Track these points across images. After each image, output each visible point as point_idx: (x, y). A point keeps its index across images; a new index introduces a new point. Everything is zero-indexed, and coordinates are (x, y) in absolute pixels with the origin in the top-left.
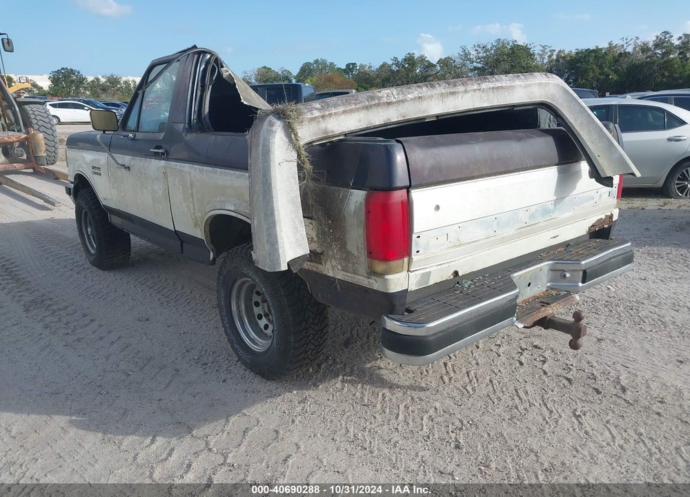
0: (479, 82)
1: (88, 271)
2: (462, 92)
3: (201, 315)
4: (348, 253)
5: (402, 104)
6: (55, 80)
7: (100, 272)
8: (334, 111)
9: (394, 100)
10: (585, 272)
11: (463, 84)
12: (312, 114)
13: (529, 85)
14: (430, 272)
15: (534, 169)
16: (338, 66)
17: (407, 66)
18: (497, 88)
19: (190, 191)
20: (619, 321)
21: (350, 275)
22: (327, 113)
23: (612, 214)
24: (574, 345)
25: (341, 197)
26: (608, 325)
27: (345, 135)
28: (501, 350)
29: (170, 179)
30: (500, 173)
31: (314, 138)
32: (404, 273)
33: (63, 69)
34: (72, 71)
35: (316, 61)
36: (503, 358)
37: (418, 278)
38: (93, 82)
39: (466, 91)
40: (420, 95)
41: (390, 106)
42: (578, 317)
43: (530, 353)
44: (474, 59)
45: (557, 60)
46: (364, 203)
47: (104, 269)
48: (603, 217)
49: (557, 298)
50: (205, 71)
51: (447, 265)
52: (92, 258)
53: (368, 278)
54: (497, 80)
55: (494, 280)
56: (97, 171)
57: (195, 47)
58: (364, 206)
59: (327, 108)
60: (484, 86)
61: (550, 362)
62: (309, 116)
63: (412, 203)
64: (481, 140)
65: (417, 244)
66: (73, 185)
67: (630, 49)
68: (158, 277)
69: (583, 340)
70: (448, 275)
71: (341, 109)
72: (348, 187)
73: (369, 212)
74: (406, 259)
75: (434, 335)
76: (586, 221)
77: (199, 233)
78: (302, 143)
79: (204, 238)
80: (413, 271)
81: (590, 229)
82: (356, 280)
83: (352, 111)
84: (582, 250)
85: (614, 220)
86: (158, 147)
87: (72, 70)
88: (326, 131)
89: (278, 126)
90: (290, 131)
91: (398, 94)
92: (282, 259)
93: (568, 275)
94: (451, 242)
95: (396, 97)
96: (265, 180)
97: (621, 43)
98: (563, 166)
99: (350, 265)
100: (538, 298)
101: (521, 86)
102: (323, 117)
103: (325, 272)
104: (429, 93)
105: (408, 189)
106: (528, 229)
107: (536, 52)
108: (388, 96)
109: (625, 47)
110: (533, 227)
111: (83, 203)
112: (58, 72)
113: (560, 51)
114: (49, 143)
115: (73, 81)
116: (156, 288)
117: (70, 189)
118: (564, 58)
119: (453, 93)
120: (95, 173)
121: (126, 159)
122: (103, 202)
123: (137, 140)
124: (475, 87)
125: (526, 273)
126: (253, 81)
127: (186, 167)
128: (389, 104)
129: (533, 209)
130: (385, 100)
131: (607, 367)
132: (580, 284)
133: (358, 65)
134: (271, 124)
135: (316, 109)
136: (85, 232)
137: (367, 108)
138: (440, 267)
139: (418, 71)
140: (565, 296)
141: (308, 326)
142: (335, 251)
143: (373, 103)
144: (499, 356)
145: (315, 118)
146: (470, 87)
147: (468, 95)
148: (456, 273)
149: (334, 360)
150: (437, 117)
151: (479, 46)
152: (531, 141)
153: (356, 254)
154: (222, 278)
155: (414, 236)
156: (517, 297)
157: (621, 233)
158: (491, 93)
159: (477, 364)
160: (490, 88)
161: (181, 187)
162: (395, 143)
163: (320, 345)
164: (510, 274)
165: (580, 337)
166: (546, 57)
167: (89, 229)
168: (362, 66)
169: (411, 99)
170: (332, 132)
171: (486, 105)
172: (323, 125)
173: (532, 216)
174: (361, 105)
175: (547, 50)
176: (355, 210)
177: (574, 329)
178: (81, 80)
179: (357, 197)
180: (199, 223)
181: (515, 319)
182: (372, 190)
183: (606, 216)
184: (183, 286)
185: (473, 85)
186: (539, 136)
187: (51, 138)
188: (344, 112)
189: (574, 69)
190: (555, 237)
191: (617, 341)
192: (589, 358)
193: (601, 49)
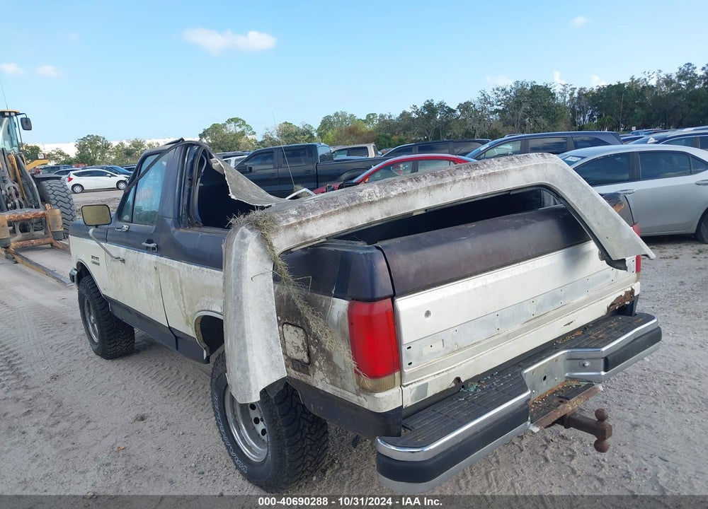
0: (469, 171)
1: (92, 361)
2: (450, 183)
3: (202, 410)
4: (335, 366)
5: (385, 203)
6: (82, 148)
7: (104, 361)
8: (311, 216)
9: (377, 199)
10: (606, 359)
11: (451, 175)
12: (288, 221)
13: (525, 168)
14: (427, 383)
15: (537, 257)
16: (359, 117)
17: (426, 113)
18: (489, 174)
19: (180, 289)
20: (655, 400)
21: (338, 389)
22: (304, 219)
23: (632, 289)
24: (600, 447)
25: (323, 306)
26: (643, 406)
27: (327, 238)
28: (524, 442)
29: (161, 275)
30: (498, 267)
31: (292, 246)
32: (396, 390)
33: (88, 136)
34: (97, 138)
35: (336, 114)
36: (526, 452)
37: (413, 392)
38: (117, 146)
39: (454, 182)
40: (404, 191)
41: (373, 206)
42: (601, 416)
43: (556, 446)
44: (495, 103)
45: (579, 98)
46: (346, 314)
47: (107, 359)
48: (623, 293)
49: (576, 391)
50: (192, 163)
51: (446, 373)
52: (96, 347)
53: (358, 395)
54: (489, 167)
55: (503, 380)
56: (96, 261)
57: (182, 140)
58: (347, 317)
59: (305, 213)
60: (474, 174)
61: (579, 457)
62: (285, 224)
63: (398, 312)
64: (472, 234)
65: (408, 355)
66: (76, 272)
67: (653, 82)
68: (162, 365)
69: (609, 441)
70: (448, 383)
71: (319, 213)
72: (330, 295)
73: (352, 324)
74: (397, 374)
75: (434, 458)
76: (603, 301)
77: (190, 331)
78: (278, 252)
79: (195, 337)
80: (407, 385)
81: (608, 309)
82: (346, 396)
83: (331, 214)
84: (602, 333)
85: (636, 294)
86: (150, 241)
87: (97, 136)
88: (304, 237)
89: (252, 237)
90: (265, 241)
91: (381, 192)
92: (253, 389)
93: (587, 364)
94: (447, 348)
95: (378, 195)
96: (236, 298)
97: (643, 77)
98: (570, 248)
99: (338, 379)
100: (556, 392)
101: (515, 170)
102: (300, 223)
103: (314, 384)
104: (414, 188)
105: (393, 298)
106: (536, 321)
107: (557, 91)
108: (369, 195)
109: (647, 80)
110: (541, 318)
111: (84, 292)
112: (84, 139)
113: (581, 89)
114: (66, 217)
115: (98, 147)
116: (159, 379)
117: (73, 276)
118: (585, 95)
119: (440, 186)
120: (94, 263)
121: (121, 251)
122: (103, 292)
123: (131, 231)
124: (464, 177)
125: (540, 366)
126: (275, 137)
127: (176, 264)
128: (371, 203)
129: (539, 300)
130: (366, 199)
131: (644, 462)
132: (603, 373)
133: (378, 115)
134: (243, 236)
135: (293, 216)
136: (88, 320)
137: (347, 209)
138: (438, 376)
139: (438, 117)
140: (587, 387)
141: (304, 436)
142: (322, 364)
143: (354, 204)
144: (522, 450)
145: (292, 225)
146: (458, 177)
147: (458, 186)
148: (458, 379)
149: (341, 464)
150: (426, 210)
151: (498, 89)
152: (531, 227)
153: (343, 368)
154: (214, 380)
155: (404, 349)
156: (529, 400)
157: (654, 289)
158: (483, 181)
159: (498, 462)
160: (481, 176)
161: (171, 285)
162: (375, 251)
163: (320, 456)
164: (521, 371)
165: (605, 439)
166: (568, 96)
167: (92, 318)
168: (382, 116)
169: (395, 196)
170: (311, 237)
171: (478, 193)
172: (301, 231)
173: (540, 307)
174: (341, 207)
175: (568, 89)
176: (338, 321)
177: (598, 429)
178: (107, 146)
179: (340, 306)
180: (190, 322)
181: (529, 423)
182: (354, 299)
183: (626, 292)
184: (187, 376)
185: (462, 174)
186: (540, 220)
187: (69, 212)
188: (323, 216)
189: (597, 106)
190: (569, 324)
191: (653, 426)
192: (624, 450)
193: (624, 84)
